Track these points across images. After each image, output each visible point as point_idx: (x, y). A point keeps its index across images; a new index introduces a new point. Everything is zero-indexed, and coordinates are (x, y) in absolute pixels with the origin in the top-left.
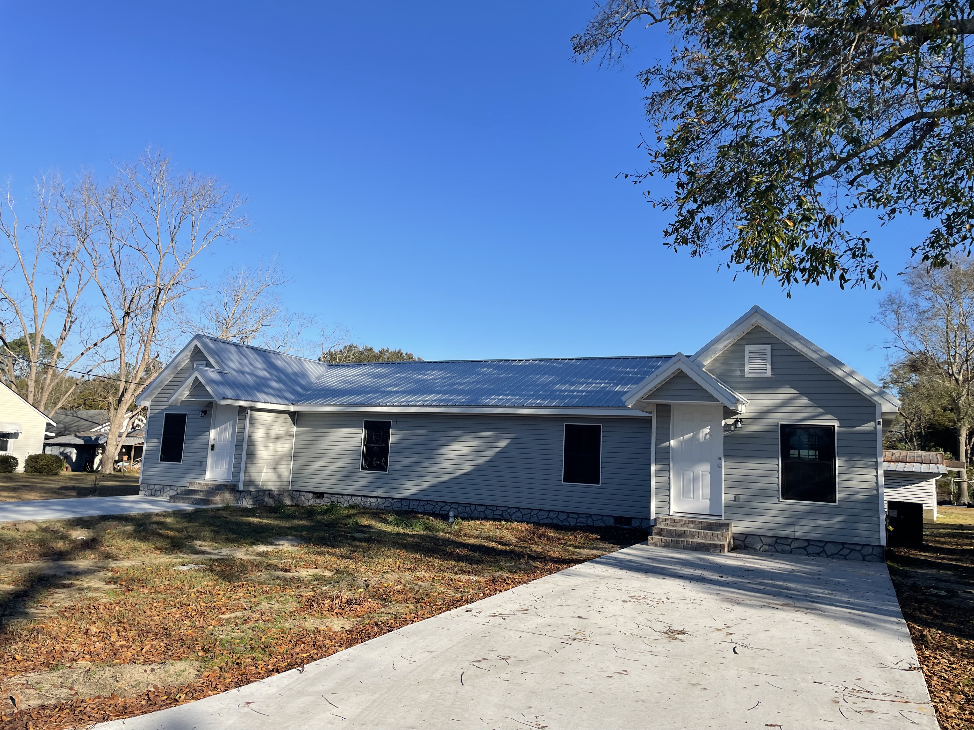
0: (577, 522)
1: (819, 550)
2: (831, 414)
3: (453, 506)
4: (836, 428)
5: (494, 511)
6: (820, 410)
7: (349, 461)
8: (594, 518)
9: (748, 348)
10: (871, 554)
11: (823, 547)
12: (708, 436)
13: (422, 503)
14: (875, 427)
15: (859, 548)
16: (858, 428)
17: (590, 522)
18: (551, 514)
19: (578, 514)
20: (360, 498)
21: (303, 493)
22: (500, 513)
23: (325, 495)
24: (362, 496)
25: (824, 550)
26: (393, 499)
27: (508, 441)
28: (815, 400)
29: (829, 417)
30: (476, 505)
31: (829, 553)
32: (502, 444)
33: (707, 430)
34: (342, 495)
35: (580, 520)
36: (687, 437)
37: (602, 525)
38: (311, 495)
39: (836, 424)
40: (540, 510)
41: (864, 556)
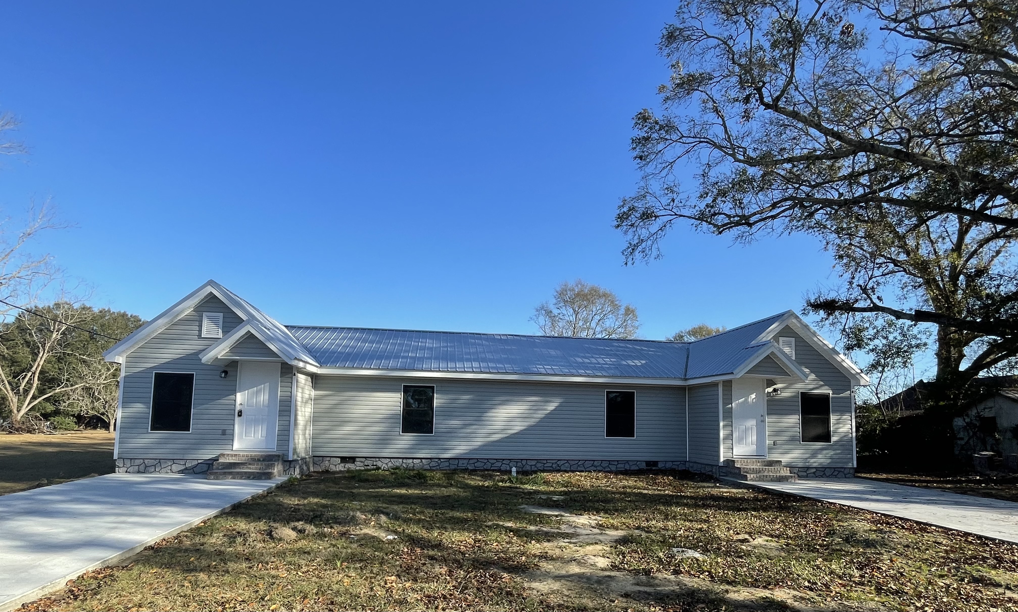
0: (617, 468)
1: (822, 473)
2: (828, 386)
3: (504, 462)
4: (831, 395)
5: (544, 464)
6: (822, 383)
7: (387, 425)
8: (631, 463)
9: (781, 339)
10: (849, 473)
11: (824, 471)
12: (754, 400)
13: (471, 461)
14: (850, 394)
15: (843, 470)
16: (841, 395)
17: (627, 467)
18: (596, 463)
19: (618, 461)
20: (401, 460)
21: (328, 459)
22: (551, 465)
23: (357, 459)
24: (403, 458)
25: (824, 474)
26: (440, 459)
27: (556, 404)
28: (820, 376)
29: (827, 387)
30: (527, 460)
31: (827, 475)
32: (551, 407)
33: (753, 396)
34: (379, 458)
35: (619, 466)
36: (741, 401)
37: (637, 468)
38: (339, 460)
39: (831, 392)
40: (586, 460)
41: (845, 475)
